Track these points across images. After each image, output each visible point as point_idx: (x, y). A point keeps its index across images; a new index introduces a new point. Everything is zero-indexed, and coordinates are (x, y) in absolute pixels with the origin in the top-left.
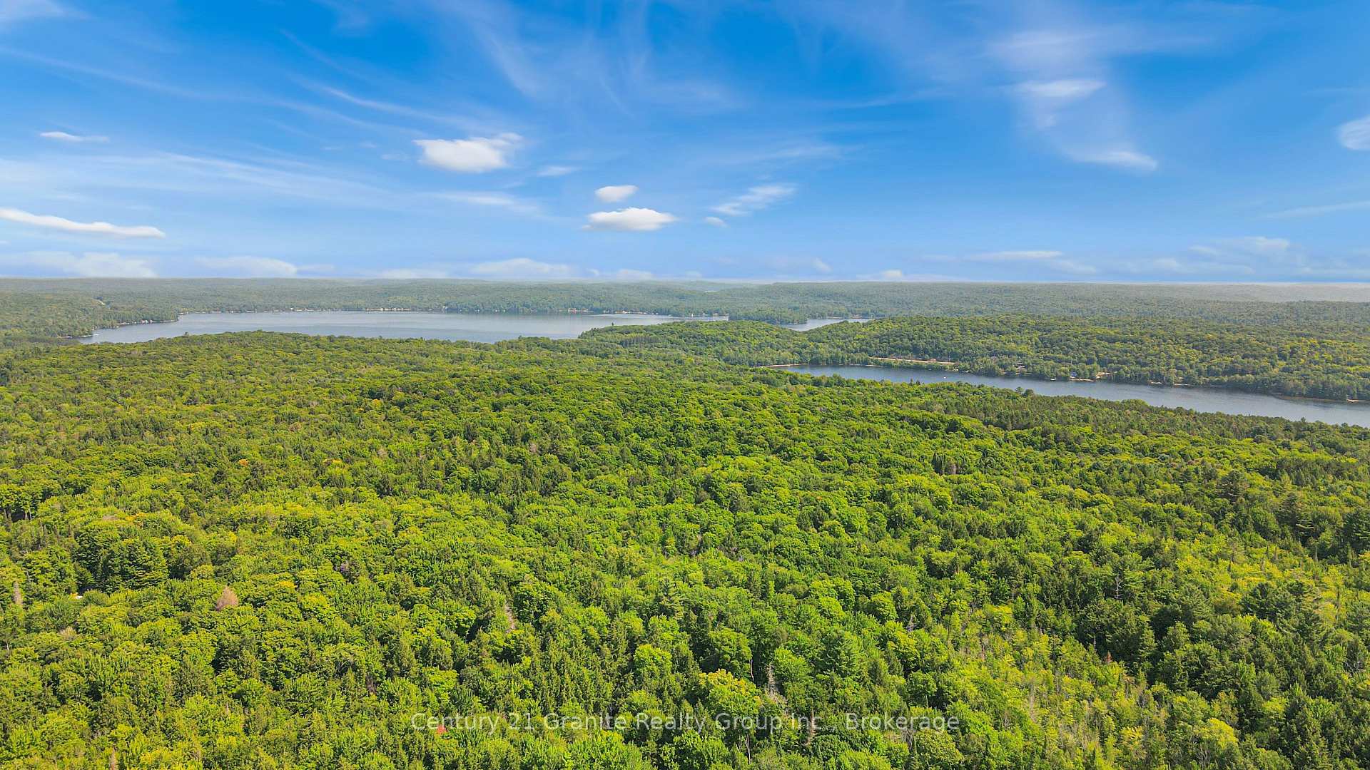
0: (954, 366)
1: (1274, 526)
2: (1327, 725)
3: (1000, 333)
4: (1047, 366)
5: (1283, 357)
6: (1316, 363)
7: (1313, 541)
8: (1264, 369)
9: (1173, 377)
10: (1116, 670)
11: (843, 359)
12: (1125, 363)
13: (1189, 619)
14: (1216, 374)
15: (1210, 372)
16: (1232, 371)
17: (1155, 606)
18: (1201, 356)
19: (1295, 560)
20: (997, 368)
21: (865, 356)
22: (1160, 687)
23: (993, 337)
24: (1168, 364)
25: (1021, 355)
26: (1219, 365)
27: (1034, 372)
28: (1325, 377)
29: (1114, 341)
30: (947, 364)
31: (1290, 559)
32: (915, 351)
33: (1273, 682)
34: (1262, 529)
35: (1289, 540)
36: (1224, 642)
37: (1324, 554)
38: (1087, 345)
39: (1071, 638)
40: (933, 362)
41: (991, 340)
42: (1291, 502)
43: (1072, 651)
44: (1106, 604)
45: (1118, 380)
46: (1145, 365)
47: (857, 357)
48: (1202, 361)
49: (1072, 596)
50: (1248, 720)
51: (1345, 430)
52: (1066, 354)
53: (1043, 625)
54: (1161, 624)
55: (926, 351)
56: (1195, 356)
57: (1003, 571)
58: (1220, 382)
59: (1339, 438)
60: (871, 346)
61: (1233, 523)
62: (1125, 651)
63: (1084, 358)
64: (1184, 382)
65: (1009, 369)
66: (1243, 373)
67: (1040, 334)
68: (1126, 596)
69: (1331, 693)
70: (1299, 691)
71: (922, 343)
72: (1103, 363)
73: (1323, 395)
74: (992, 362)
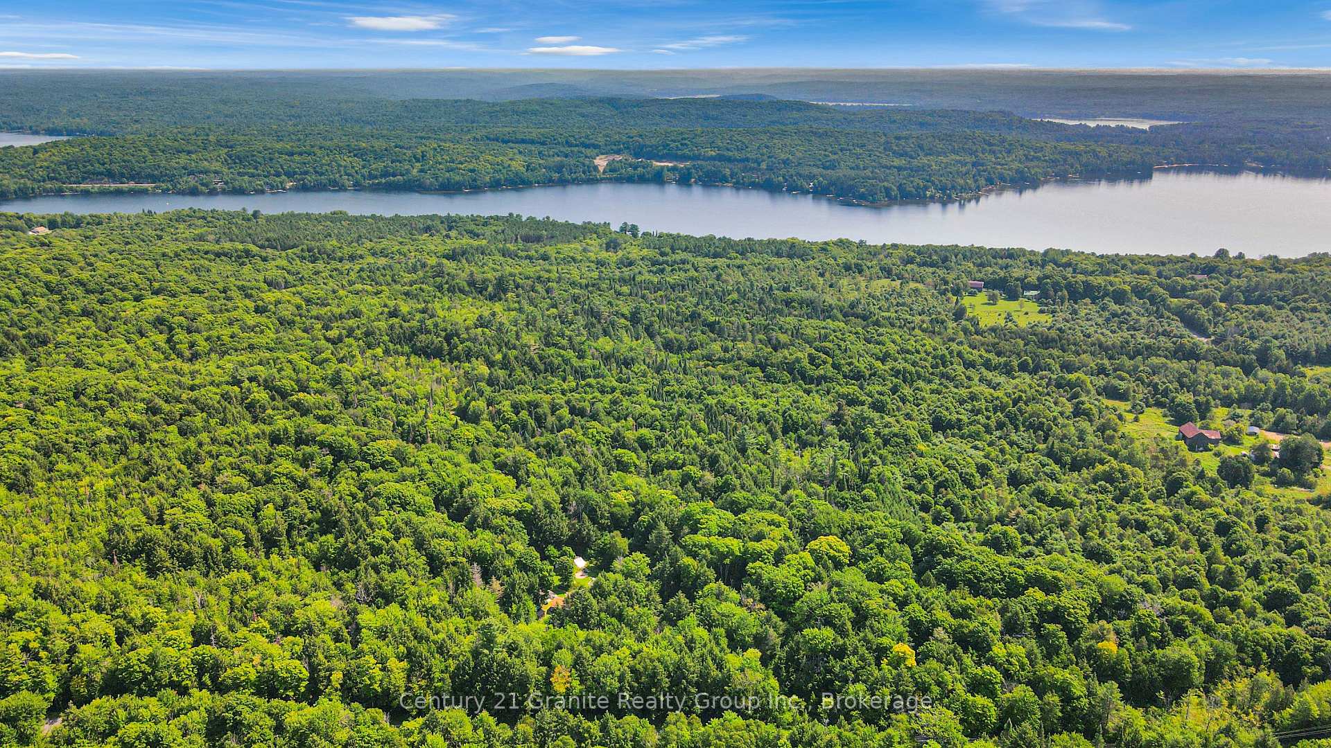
0: (157, 187)
1: (467, 289)
2: (516, 358)
3: (189, 152)
4: (244, 181)
5: (418, 161)
6: (440, 164)
7: (484, 292)
8: (408, 171)
9: (347, 183)
10: (437, 361)
11: (33, 189)
12: (306, 173)
13: (458, 336)
14: (376, 177)
15: (371, 177)
16: (385, 174)
17: (443, 334)
18: (362, 163)
19: (481, 303)
20: (200, 187)
21: (57, 185)
22: (456, 363)
23: (183, 155)
24: (339, 172)
25: (216, 172)
26: (377, 169)
27: (234, 188)
28: (447, 174)
29: (292, 154)
30: (148, 186)
31: (479, 303)
32: (111, 175)
33: (495, 349)
34: (462, 291)
35: (475, 294)
36: (474, 340)
37: (492, 298)
38: (271, 159)
39: (413, 355)
40: (132, 185)
41: (183, 159)
42: (472, 274)
43: (414, 359)
44: (422, 337)
45: (304, 188)
46: (322, 174)
47: (49, 185)
48: (364, 167)
49: (405, 337)
50: (490, 364)
51: (474, 219)
52: (256, 168)
53: (396, 352)
54: (448, 339)
55: (122, 175)
56: (358, 163)
57: (367, 334)
58: (379, 184)
59: (472, 227)
60: (60, 174)
61: (449, 290)
62: (437, 353)
63: (272, 172)
64: (354, 185)
65: (211, 187)
66: (394, 175)
67: (226, 150)
68: (428, 332)
69: (514, 348)
70: (504, 349)
71: (115, 168)
72: (290, 175)
73: (449, 189)
74: (192, 181)
